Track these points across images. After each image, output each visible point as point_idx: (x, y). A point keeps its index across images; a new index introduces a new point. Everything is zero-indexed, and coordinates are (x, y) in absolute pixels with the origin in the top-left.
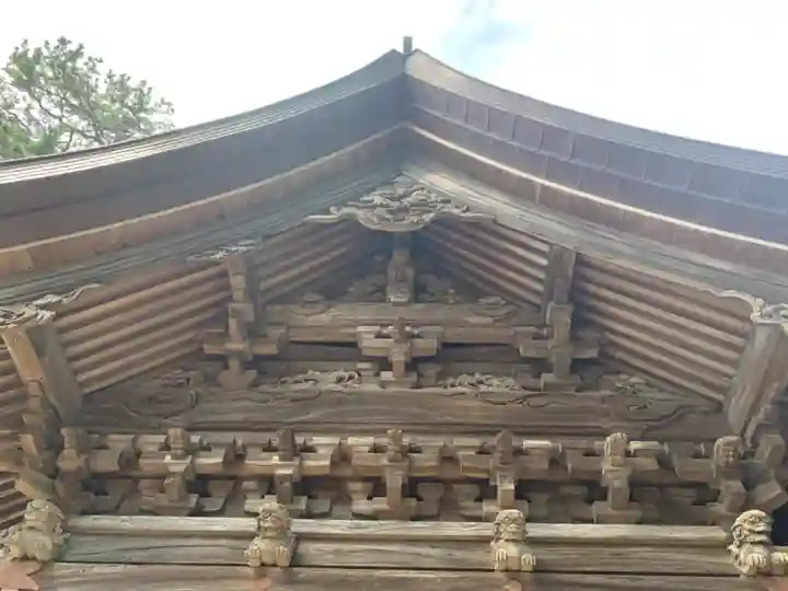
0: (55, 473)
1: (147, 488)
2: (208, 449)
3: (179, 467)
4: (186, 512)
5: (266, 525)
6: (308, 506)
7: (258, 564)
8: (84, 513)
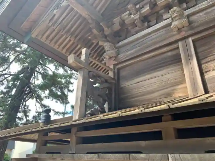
0: (106, 37)
1: (131, 29)
2: (143, 7)
3: (137, 17)
4: (146, 28)
5: (175, 16)
6: (186, 5)
7: (177, 29)
8: (118, 42)
